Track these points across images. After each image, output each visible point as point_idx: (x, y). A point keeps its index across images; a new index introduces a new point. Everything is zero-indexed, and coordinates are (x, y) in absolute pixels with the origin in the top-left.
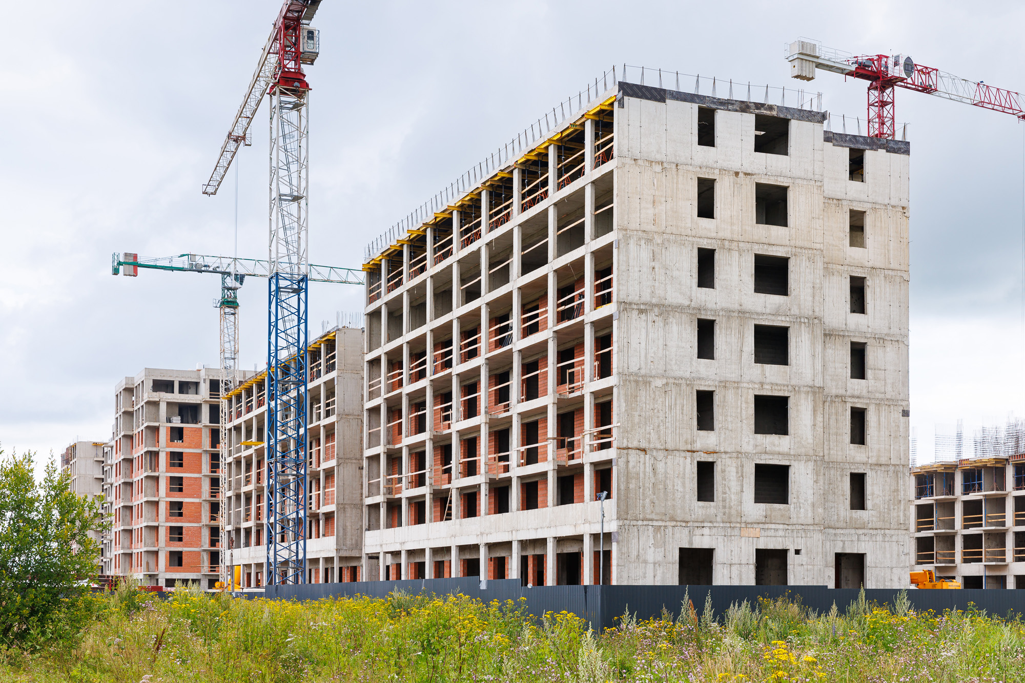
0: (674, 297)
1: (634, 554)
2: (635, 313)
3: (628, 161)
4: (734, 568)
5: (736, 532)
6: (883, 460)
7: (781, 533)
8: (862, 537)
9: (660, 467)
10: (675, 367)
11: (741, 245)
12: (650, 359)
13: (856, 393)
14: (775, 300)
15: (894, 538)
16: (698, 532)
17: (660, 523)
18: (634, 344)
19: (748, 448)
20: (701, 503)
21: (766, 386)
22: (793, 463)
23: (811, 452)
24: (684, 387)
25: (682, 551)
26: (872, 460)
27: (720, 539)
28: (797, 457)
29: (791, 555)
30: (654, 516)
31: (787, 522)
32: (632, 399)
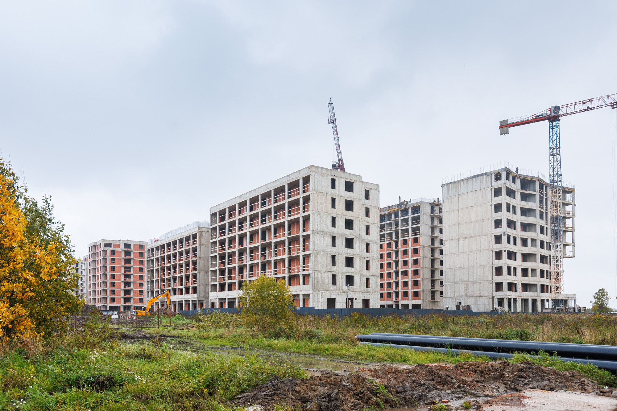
0: (326, 230)
1: (316, 299)
2: (316, 234)
3: (314, 192)
4: (341, 303)
5: (341, 294)
6: (374, 275)
7: (352, 294)
8: (369, 295)
9: (323, 276)
10: (326, 249)
11: (342, 216)
12: (320, 246)
13: (367, 256)
14: (350, 231)
15: (376, 295)
16: (332, 293)
17: (323, 291)
18: (316, 242)
19: (344, 271)
20: (333, 286)
21: (348, 254)
22: (355, 275)
23: (359, 272)
24: (328, 254)
25: (328, 299)
26: (371, 275)
27: (337, 295)
28: (356, 273)
29: (354, 300)
30: (321, 289)
31: (353, 291)
32: (316, 257)
